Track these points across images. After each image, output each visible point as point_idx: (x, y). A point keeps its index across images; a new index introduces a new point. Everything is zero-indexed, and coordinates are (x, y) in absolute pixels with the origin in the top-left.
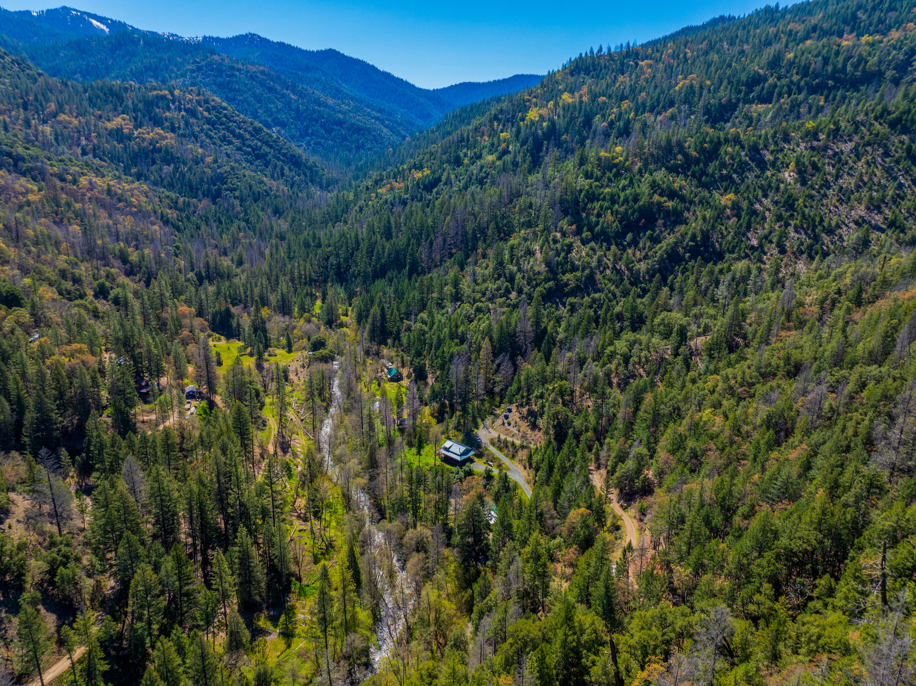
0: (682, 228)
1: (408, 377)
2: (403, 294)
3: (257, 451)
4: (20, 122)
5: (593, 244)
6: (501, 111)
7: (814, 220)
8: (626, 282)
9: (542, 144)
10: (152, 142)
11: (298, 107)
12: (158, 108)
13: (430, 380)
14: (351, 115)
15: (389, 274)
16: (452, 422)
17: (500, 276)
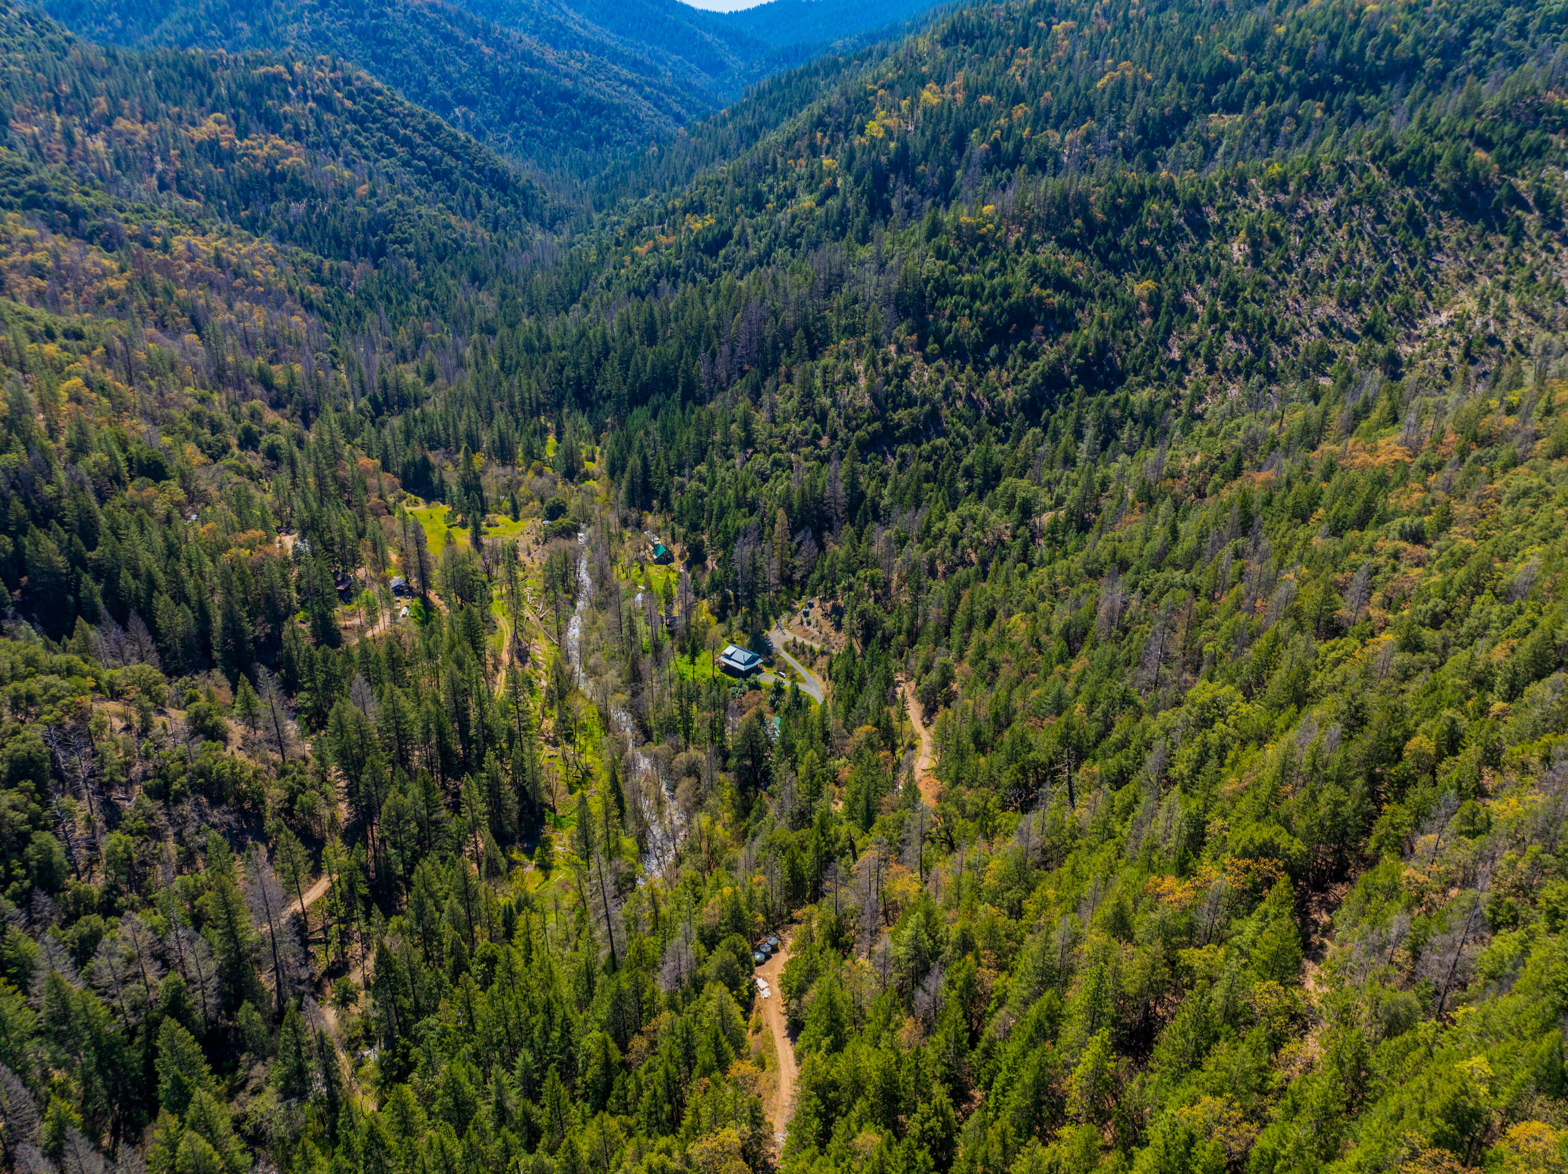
0: (1069, 338)
1: (681, 557)
2: (673, 433)
3: (490, 661)
4: (58, 136)
5: (941, 362)
6: (829, 110)
7: (1260, 323)
8: (984, 420)
9: (887, 178)
10: (270, 162)
11: (495, 70)
12: (271, 97)
13: (711, 563)
14: (587, 80)
15: (654, 400)
16: (737, 621)
17: (807, 413)
